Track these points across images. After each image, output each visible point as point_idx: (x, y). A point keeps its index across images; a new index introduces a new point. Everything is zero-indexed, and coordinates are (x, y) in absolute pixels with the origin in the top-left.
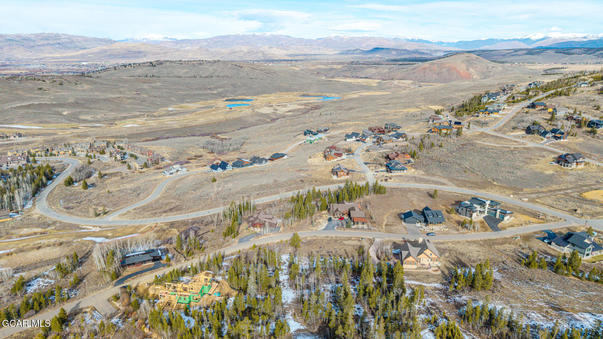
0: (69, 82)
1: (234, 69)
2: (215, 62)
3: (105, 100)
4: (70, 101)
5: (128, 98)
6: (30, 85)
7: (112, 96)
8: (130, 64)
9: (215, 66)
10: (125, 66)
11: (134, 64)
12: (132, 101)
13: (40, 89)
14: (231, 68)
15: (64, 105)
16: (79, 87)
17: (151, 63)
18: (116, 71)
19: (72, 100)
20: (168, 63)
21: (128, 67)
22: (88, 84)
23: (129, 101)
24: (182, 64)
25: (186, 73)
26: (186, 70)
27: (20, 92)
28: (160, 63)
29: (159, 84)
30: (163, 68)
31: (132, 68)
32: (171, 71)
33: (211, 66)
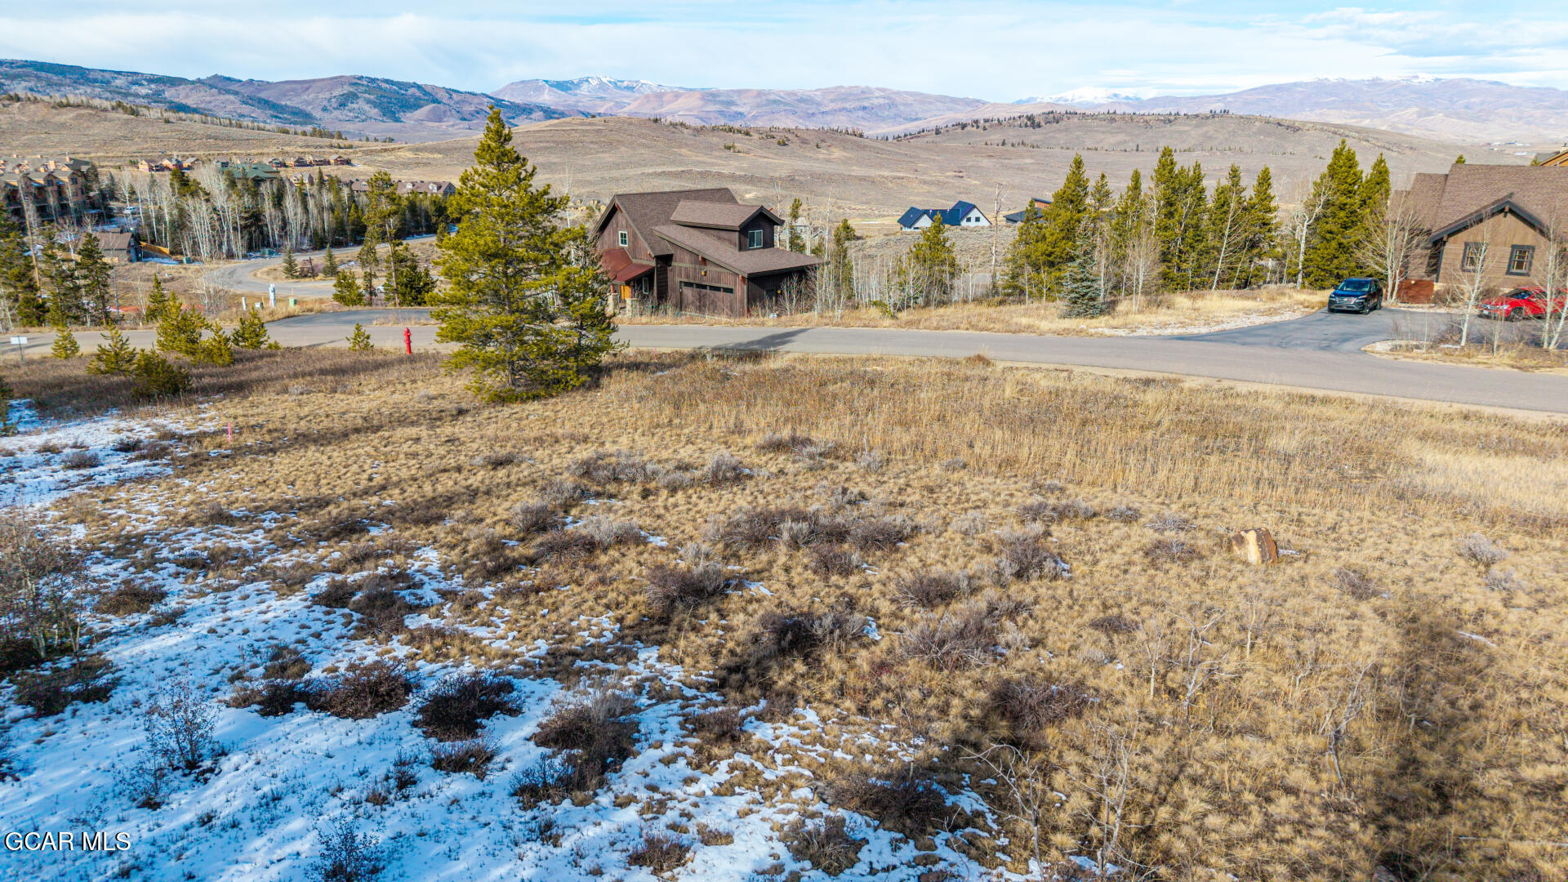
0: (804, 142)
1: (1269, 135)
2: (1213, 115)
3: (863, 179)
4: (777, 175)
5: (925, 182)
6: (715, 140)
7: (886, 174)
8: (976, 122)
9: (1210, 128)
10: (964, 126)
11: (986, 121)
12: (933, 189)
13: (729, 148)
14: (1260, 132)
15: (760, 180)
16: (822, 154)
17: (1030, 118)
18: (938, 138)
19: (784, 173)
20: (1075, 120)
21: (969, 128)
22: (845, 149)
23: (926, 187)
24: (1113, 120)
25: (1120, 143)
26: (1121, 137)
27: (684, 151)
28: (1053, 118)
29: (1028, 161)
30: (1060, 131)
31: (981, 130)
32: (1078, 138)
33: (1197, 126)
